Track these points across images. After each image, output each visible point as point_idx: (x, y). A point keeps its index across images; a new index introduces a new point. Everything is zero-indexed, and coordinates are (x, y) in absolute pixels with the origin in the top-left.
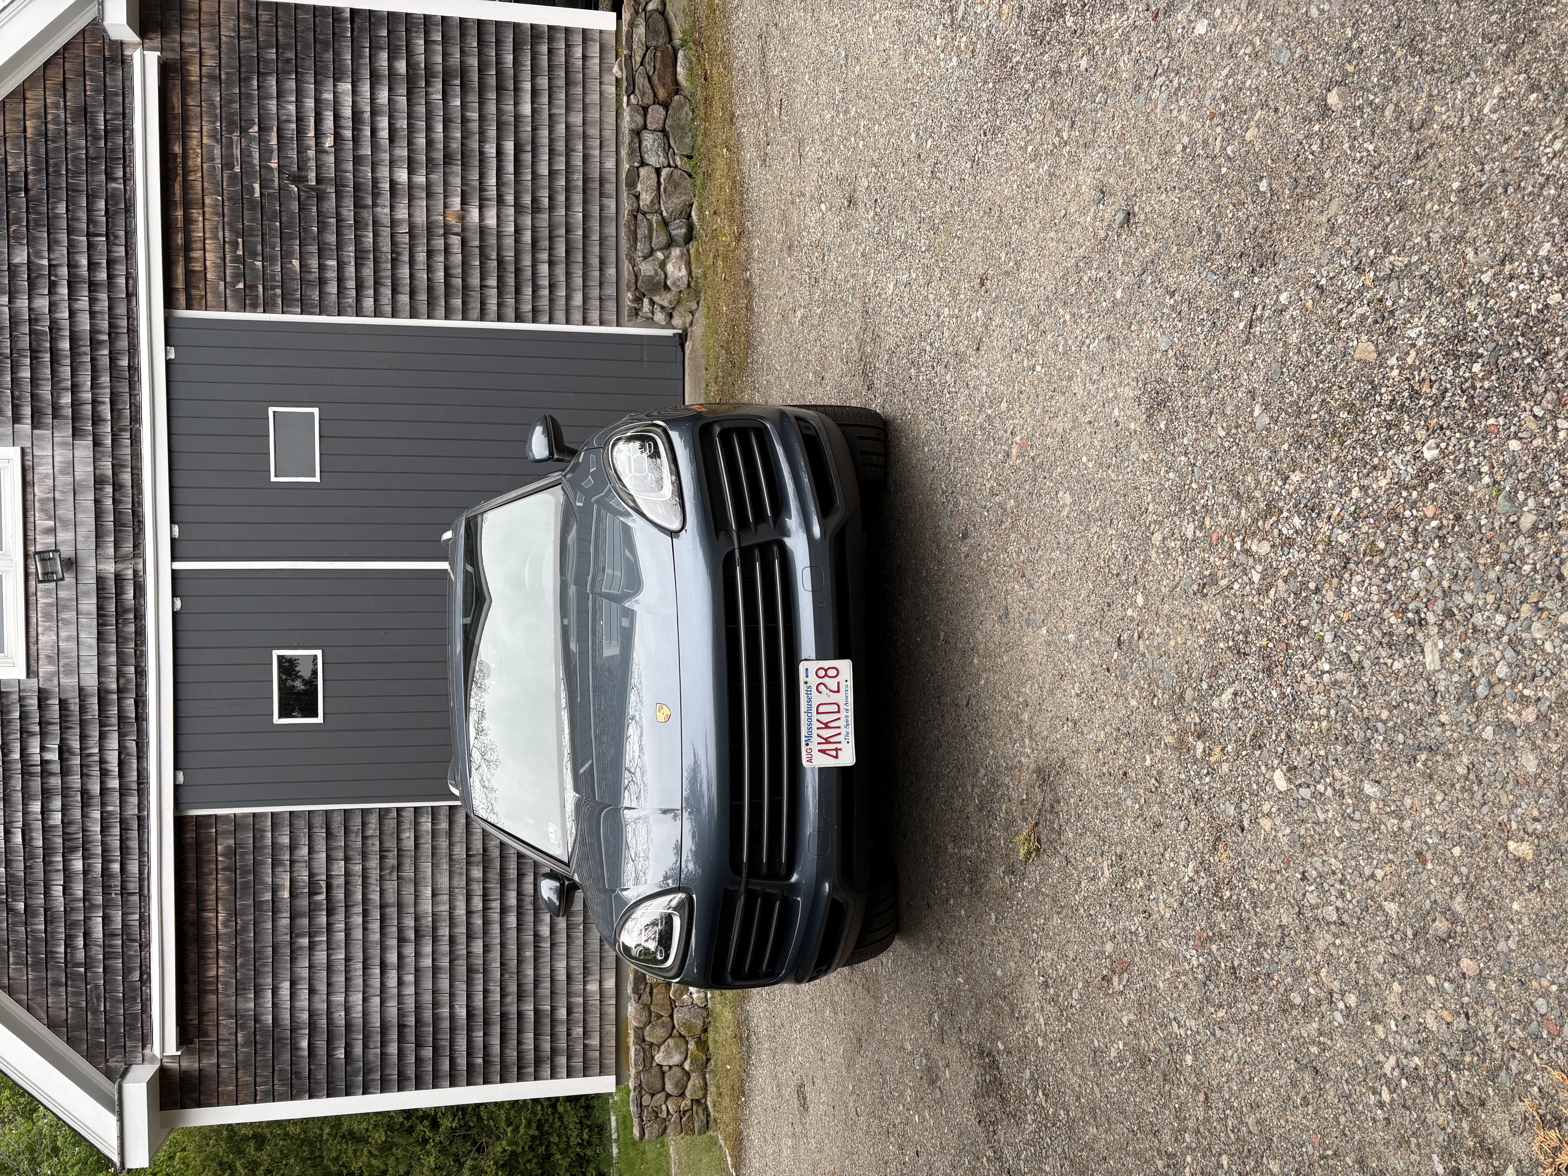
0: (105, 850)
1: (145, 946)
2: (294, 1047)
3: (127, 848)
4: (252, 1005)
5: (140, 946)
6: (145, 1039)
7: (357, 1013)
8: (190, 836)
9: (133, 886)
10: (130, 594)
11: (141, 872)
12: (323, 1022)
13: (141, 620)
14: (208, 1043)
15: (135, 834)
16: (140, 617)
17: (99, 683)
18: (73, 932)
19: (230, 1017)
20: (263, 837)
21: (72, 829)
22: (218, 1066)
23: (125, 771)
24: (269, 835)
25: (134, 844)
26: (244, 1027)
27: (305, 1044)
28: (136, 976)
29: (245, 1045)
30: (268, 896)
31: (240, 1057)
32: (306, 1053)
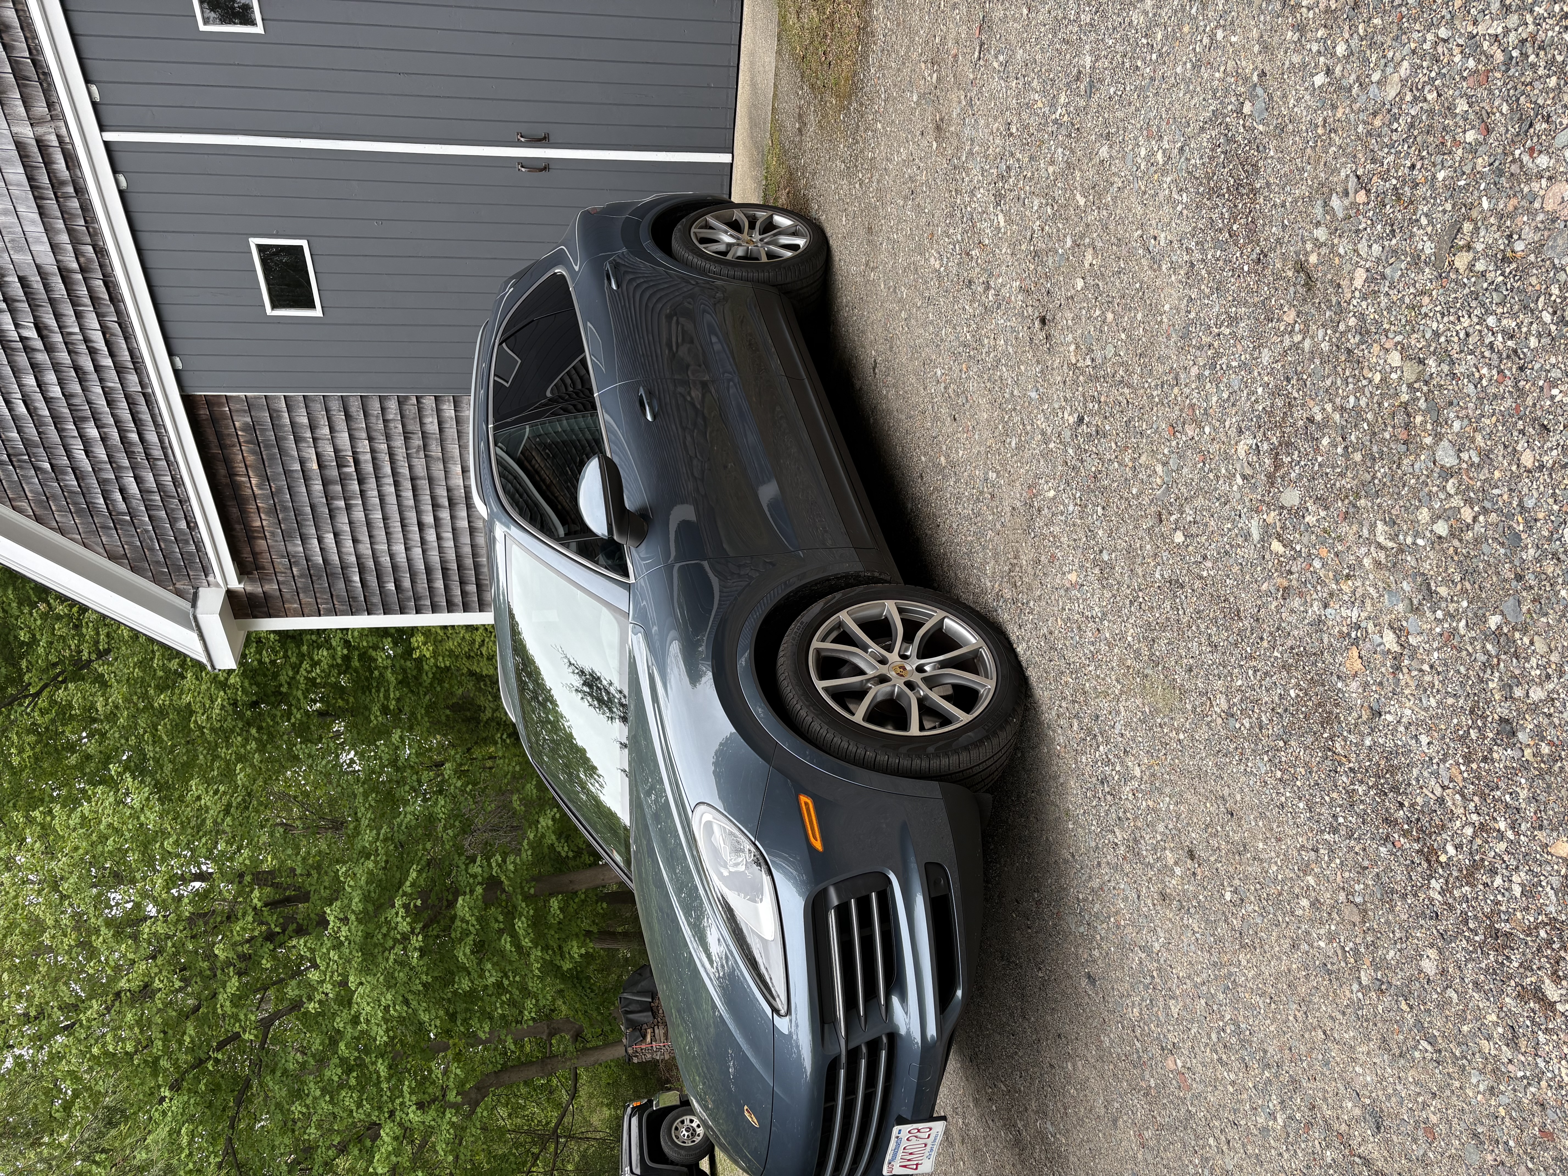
0: (118, 422)
1: (184, 501)
2: (347, 580)
3: (140, 420)
4: (301, 549)
5: (180, 501)
6: (206, 570)
7: (402, 558)
8: (204, 412)
9: (157, 453)
10: (60, 164)
11: (161, 441)
12: (371, 564)
13: (83, 195)
14: (266, 574)
15: (144, 408)
16: (80, 191)
17: (57, 261)
18: (108, 488)
19: (283, 557)
20: (280, 417)
21: (76, 401)
22: (280, 590)
23: (115, 350)
24: (286, 415)
25: (146, 417)
26: (297, 564)
27: (357, 578)
28: (183, 525)
29: (301, 576)
30: (297, 467)
31: (299, 585)
32: (359, 585)
